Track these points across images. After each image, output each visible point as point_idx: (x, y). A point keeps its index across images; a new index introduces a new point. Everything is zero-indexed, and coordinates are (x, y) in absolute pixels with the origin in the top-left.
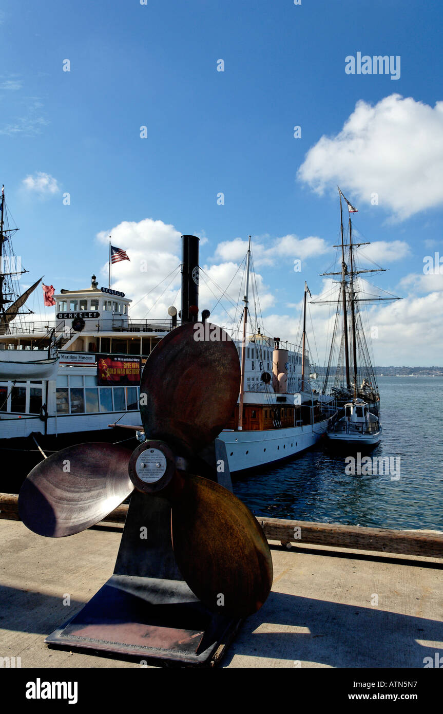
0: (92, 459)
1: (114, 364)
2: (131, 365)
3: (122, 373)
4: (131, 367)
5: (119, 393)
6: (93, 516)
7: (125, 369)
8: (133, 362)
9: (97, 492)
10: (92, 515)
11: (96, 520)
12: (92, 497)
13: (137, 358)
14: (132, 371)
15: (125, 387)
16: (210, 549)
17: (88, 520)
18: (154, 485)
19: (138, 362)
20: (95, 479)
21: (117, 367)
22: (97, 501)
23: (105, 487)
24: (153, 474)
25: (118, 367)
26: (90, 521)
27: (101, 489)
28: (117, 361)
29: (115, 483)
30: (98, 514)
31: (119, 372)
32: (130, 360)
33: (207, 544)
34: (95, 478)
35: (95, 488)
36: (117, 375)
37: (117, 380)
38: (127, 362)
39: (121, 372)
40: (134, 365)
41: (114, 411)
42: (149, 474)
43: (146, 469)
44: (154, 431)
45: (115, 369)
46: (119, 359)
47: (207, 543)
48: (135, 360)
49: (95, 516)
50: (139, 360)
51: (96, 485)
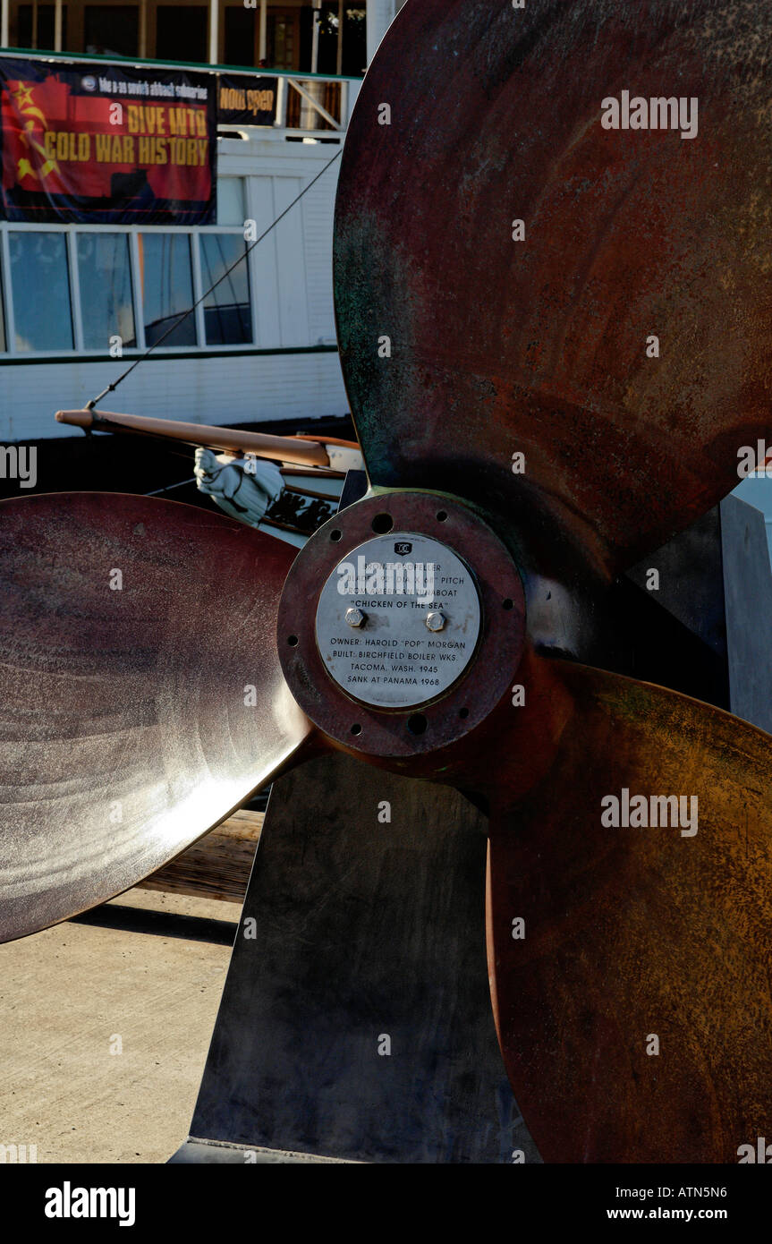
0: (78, 576)
1: (82, 111)
2: (165, 115)
3: (117, 157)
4: (166, 126)
5: (106, 258)
6: (98, 855)
7: (136, 137)
8: (176, 101)
9: (115, 739)
10: (91, 851)
11: (118, 880)
12: (86, 766)
13: (196, 80)
14: (168, 147)
15: (135, 230)
16: (696, 1049)
17: (76, 873)
18: (416, 720)
19: (197, 101)
20: (96, 678)
21: (96, 127)
22: (114, 788)
23: (152, 720)
24: (406, 662)
25: (104, 127)
26: (83, 880)
27: (128, 726)
28: (97, 92)
29: (205, 703)
30: (123, 851)
31: (103, 154)
32: (158, 89)
33: (683, 1020)
34: (100, 668)
35: (100, 723)
36: (93, 166)
37: (96, 192)
38: (145, 100)
39: (113, 153)
40: (181, 119)
41: (81, 351)
42: (387, 663)
43: (367, 635)
44: (413, 443)
45: (84, 136)
46: (106, 85)
47: (680, 1016)
48: (186, 91)
49: (106, 860)
50: (202, 94)
51: (102, 710)
